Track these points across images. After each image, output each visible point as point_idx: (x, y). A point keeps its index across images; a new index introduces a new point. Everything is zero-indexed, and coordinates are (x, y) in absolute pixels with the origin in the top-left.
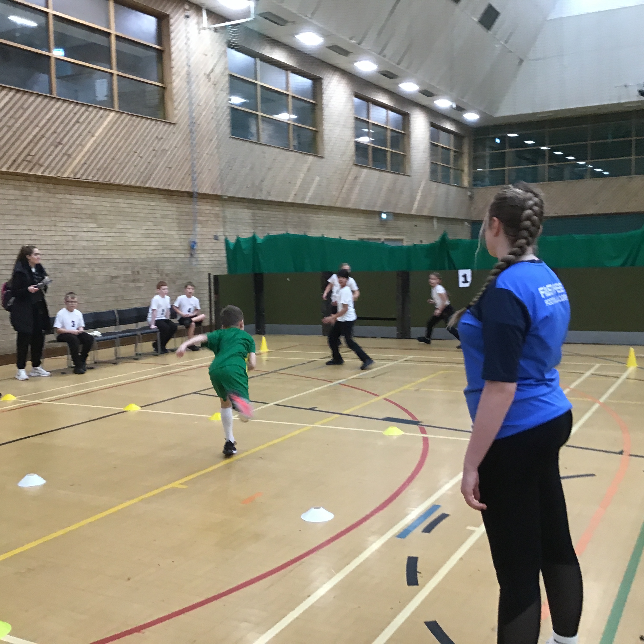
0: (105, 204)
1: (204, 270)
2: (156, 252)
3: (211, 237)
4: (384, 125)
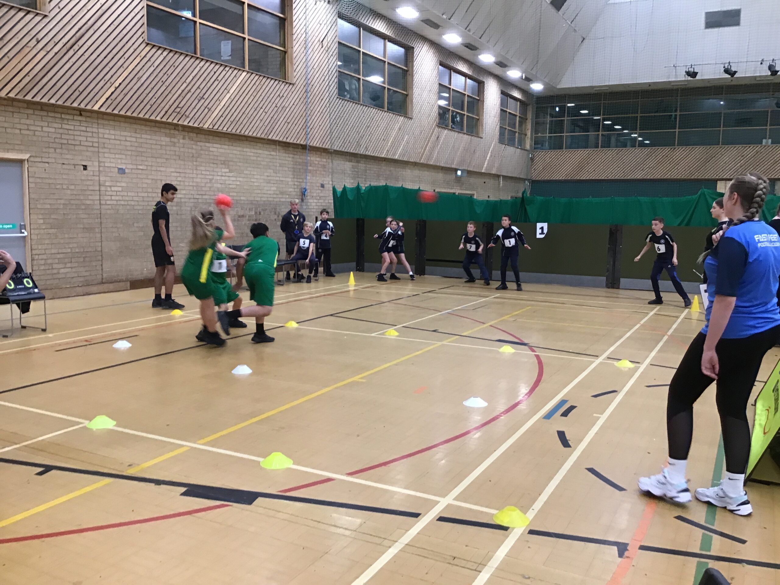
0: (235, 152)
1: (312, 213)
2: (275, 196)
3: (318, 185)
4: (462, 92)
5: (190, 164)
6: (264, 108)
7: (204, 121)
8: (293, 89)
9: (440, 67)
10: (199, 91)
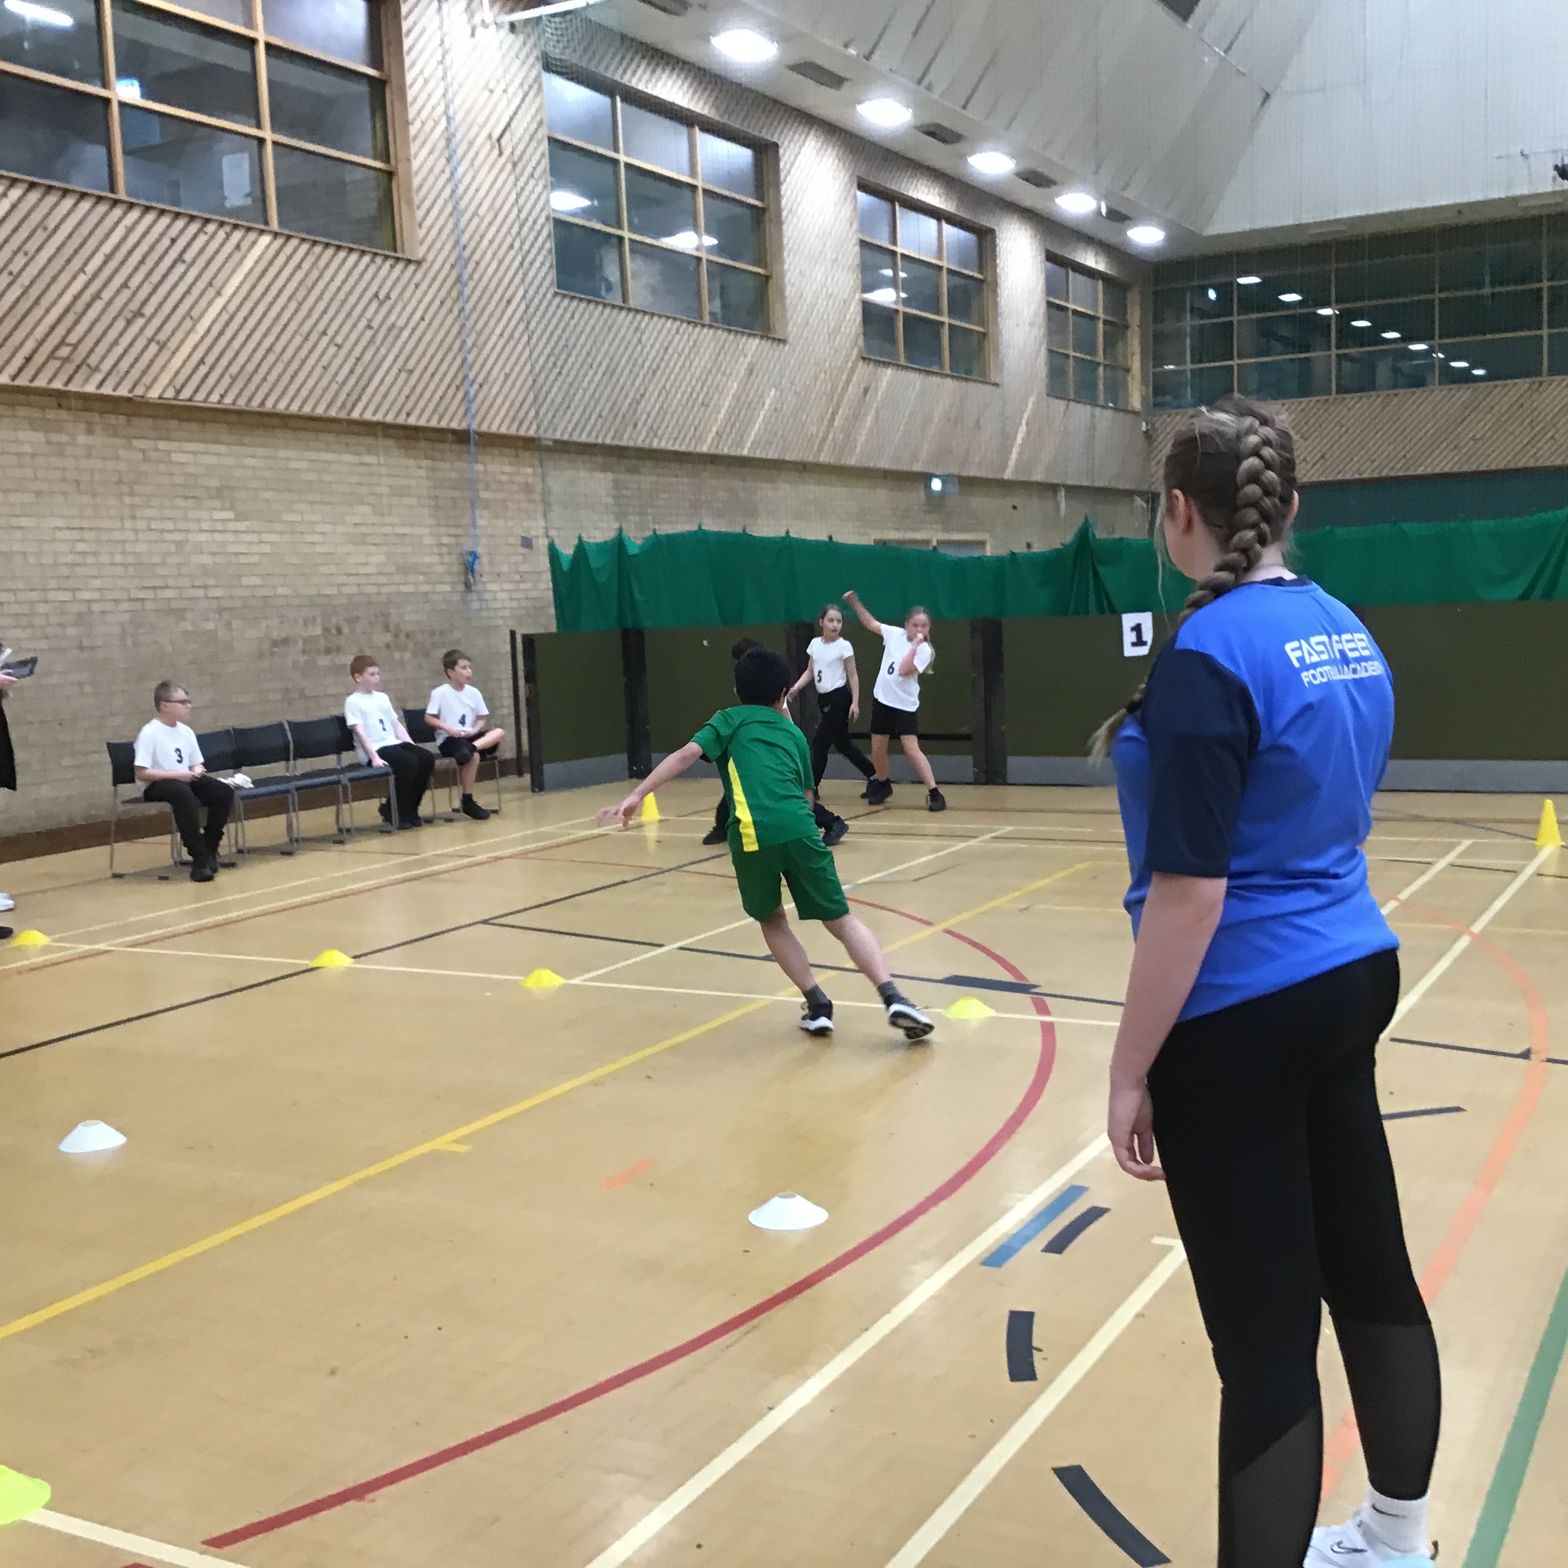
0: (250, 462)
1: (501, 622)
2: (382, 579)
3: (512, 540)
4: (934, 261)
5: (113, 501)
6: (331, 332)
7: (147, 380)
8: (419, 275)
9: (862, 196)
10: (126, 294)
